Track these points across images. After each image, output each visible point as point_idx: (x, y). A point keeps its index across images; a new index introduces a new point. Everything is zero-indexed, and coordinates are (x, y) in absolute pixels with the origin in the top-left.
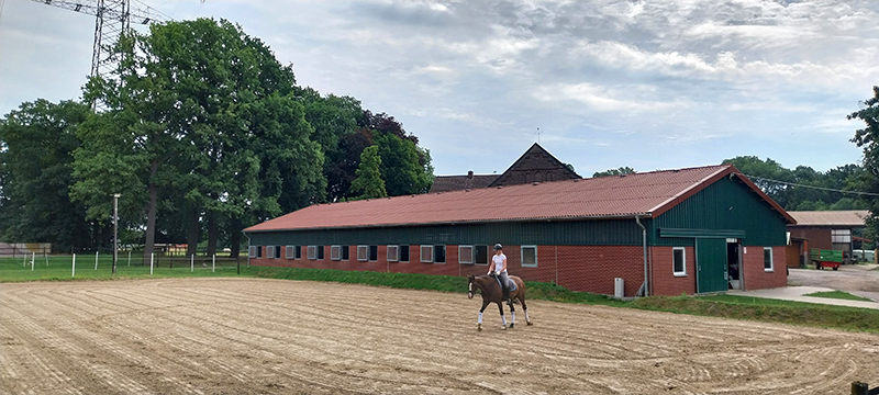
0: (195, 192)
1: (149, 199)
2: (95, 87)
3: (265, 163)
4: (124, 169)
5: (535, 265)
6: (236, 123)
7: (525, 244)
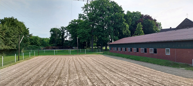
0: (100, 36)
2: (80, 16)
4: (86, 32)
5: (169, 54)
7: (167, 48)
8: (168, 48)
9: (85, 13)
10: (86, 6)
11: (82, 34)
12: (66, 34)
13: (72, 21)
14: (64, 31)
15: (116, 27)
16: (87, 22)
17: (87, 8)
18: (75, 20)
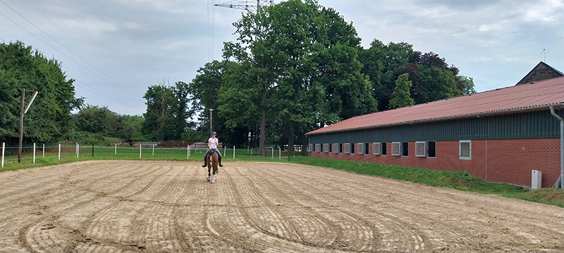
0: (286, 111)
1: (261, 115)
2: (229, 49)
3: (330, 90)
4: (243, 97)
5: (469, 158)
6: (310, 65)
7: (463, 139)
8: (467, 139)
9: (244, 42)
10: (246, 21)
11: (233, 103)
12: (190, 105)
13: (207, 64)
14: (185, 96)
15: (335, 87)
16: (247, 69)
17: (250, 26)
18: (215, 62)
